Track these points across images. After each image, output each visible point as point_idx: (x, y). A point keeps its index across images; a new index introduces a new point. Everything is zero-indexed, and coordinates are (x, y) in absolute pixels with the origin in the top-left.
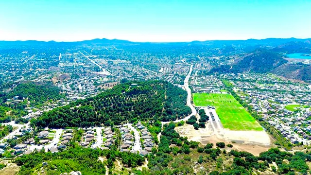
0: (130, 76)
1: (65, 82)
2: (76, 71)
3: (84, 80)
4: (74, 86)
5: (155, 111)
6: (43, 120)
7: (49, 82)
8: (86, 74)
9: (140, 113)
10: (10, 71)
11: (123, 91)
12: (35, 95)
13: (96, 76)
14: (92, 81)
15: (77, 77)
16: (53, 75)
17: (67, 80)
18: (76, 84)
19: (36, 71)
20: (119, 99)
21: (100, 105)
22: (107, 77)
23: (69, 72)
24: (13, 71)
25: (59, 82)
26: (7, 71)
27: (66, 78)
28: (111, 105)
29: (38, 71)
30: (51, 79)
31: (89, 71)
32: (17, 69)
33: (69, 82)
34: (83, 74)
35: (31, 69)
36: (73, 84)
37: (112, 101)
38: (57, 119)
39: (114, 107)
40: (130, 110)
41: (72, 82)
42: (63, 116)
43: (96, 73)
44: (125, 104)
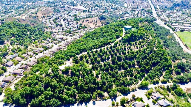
0: (103, 11)
1: (49, 16)
2: (57, 5)
3: (65, 14)
4: (57, 21)
5: (164, 67)
6: (22, 95)
7: (35, 17)
8: (65, 8)
9: (147, 71)
10: (6, 5)
11: (118, 37)
12: (19, 36)
13: (73, 10)
14: (72, 15)
15: (59, 11)
16: (38, 10)
17: (50, 14)
18: (59, 18)
19: (25, 5)
20: (118, 50)
21: (96, 59)
22: (83, 12)
23: (51, 6)
24: (8, 4)
25: (44, 16)
26: (4, 5)
27: (49, 12)
28: (108, 58)
29: (28, 5)
30: (36, 13)
31: (67, 5)
32: (12, 3)
33: (52, 17)
34: (62, 8)
35: (22, 3)
36: (56, 19)
37: (110, 52)
38: (42, 93)
39: (113, 62)
40: (134, 66)
41: (55, 17)
42: (51, 86)
43: (72, 7)
44: (126, 58)
